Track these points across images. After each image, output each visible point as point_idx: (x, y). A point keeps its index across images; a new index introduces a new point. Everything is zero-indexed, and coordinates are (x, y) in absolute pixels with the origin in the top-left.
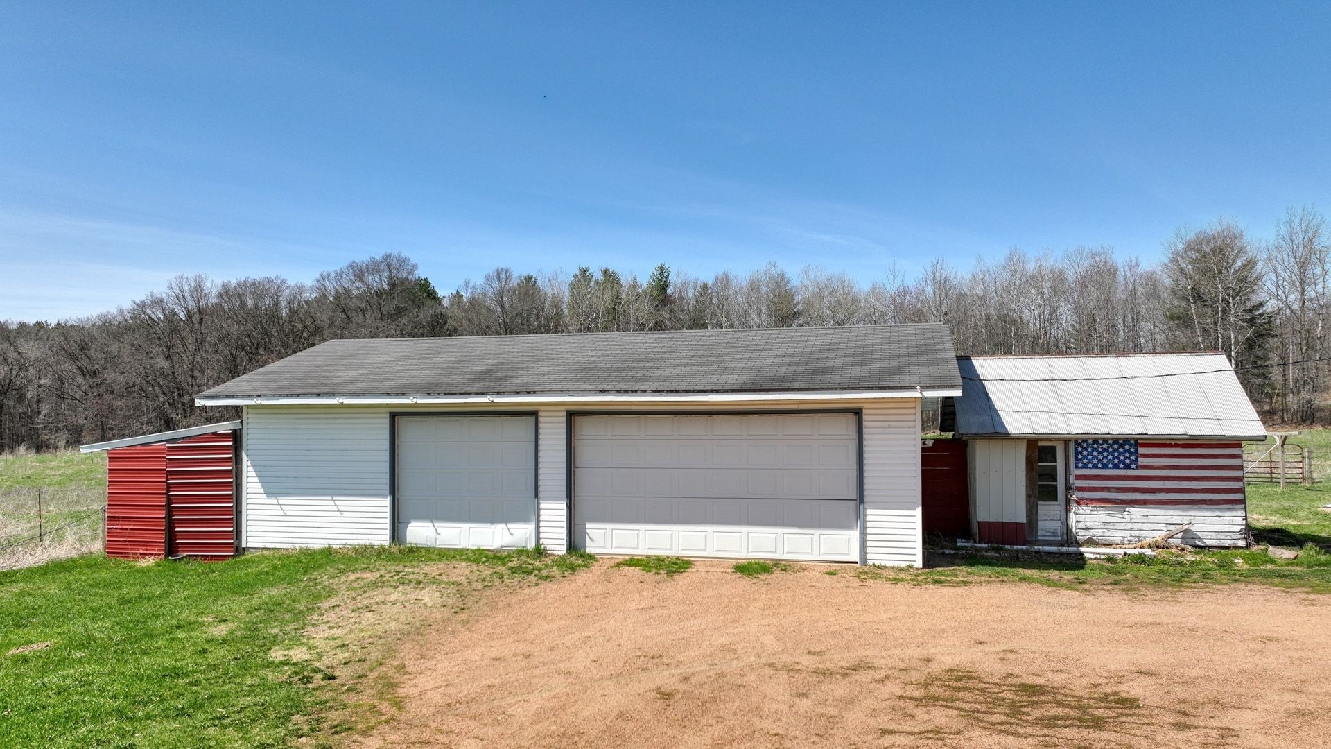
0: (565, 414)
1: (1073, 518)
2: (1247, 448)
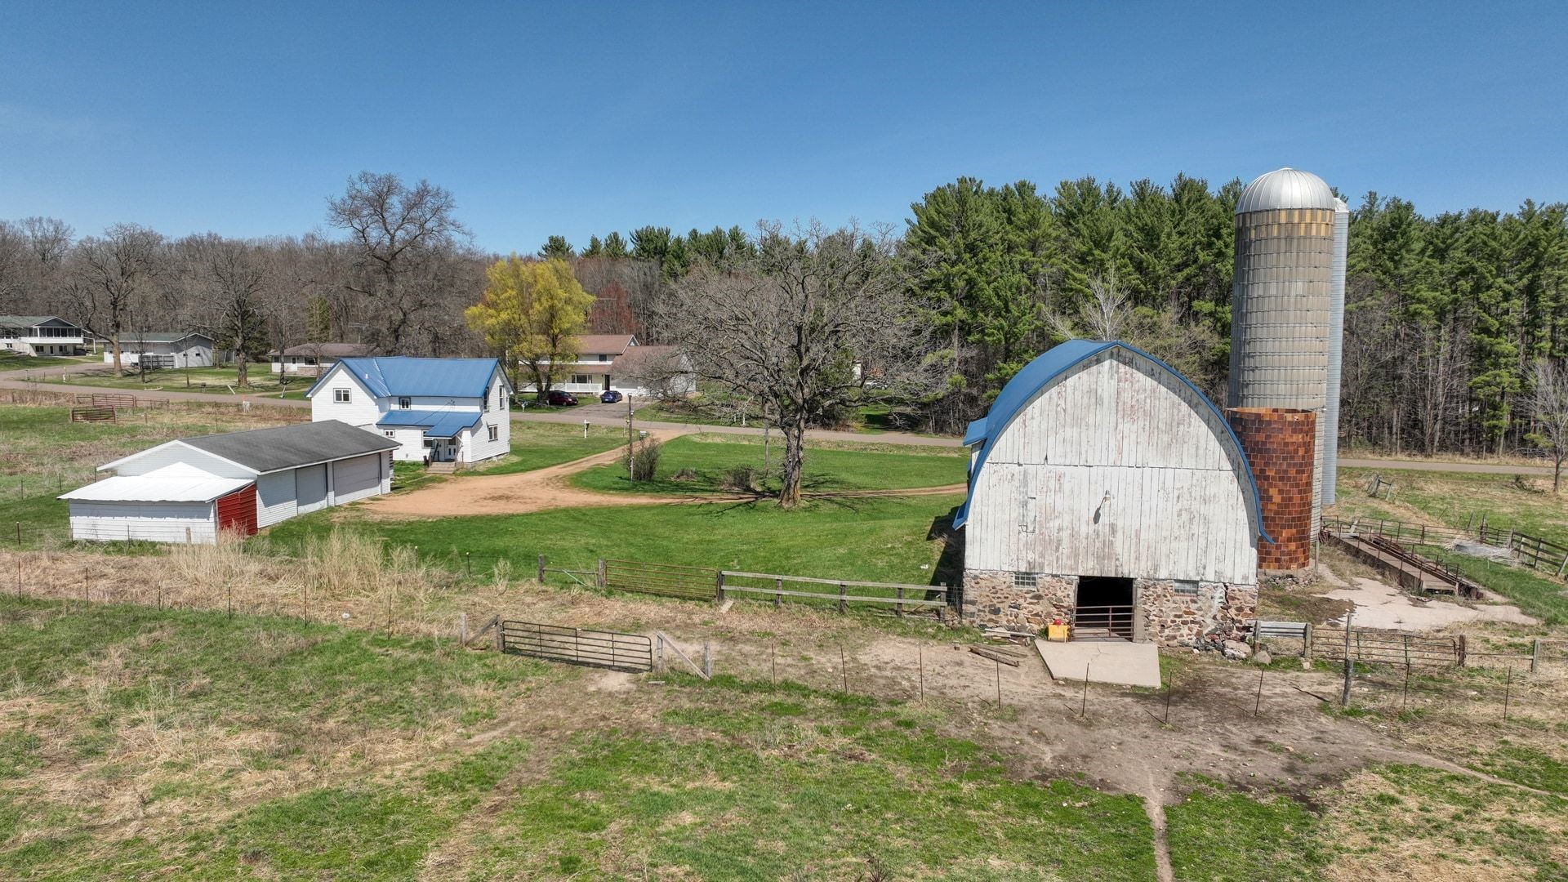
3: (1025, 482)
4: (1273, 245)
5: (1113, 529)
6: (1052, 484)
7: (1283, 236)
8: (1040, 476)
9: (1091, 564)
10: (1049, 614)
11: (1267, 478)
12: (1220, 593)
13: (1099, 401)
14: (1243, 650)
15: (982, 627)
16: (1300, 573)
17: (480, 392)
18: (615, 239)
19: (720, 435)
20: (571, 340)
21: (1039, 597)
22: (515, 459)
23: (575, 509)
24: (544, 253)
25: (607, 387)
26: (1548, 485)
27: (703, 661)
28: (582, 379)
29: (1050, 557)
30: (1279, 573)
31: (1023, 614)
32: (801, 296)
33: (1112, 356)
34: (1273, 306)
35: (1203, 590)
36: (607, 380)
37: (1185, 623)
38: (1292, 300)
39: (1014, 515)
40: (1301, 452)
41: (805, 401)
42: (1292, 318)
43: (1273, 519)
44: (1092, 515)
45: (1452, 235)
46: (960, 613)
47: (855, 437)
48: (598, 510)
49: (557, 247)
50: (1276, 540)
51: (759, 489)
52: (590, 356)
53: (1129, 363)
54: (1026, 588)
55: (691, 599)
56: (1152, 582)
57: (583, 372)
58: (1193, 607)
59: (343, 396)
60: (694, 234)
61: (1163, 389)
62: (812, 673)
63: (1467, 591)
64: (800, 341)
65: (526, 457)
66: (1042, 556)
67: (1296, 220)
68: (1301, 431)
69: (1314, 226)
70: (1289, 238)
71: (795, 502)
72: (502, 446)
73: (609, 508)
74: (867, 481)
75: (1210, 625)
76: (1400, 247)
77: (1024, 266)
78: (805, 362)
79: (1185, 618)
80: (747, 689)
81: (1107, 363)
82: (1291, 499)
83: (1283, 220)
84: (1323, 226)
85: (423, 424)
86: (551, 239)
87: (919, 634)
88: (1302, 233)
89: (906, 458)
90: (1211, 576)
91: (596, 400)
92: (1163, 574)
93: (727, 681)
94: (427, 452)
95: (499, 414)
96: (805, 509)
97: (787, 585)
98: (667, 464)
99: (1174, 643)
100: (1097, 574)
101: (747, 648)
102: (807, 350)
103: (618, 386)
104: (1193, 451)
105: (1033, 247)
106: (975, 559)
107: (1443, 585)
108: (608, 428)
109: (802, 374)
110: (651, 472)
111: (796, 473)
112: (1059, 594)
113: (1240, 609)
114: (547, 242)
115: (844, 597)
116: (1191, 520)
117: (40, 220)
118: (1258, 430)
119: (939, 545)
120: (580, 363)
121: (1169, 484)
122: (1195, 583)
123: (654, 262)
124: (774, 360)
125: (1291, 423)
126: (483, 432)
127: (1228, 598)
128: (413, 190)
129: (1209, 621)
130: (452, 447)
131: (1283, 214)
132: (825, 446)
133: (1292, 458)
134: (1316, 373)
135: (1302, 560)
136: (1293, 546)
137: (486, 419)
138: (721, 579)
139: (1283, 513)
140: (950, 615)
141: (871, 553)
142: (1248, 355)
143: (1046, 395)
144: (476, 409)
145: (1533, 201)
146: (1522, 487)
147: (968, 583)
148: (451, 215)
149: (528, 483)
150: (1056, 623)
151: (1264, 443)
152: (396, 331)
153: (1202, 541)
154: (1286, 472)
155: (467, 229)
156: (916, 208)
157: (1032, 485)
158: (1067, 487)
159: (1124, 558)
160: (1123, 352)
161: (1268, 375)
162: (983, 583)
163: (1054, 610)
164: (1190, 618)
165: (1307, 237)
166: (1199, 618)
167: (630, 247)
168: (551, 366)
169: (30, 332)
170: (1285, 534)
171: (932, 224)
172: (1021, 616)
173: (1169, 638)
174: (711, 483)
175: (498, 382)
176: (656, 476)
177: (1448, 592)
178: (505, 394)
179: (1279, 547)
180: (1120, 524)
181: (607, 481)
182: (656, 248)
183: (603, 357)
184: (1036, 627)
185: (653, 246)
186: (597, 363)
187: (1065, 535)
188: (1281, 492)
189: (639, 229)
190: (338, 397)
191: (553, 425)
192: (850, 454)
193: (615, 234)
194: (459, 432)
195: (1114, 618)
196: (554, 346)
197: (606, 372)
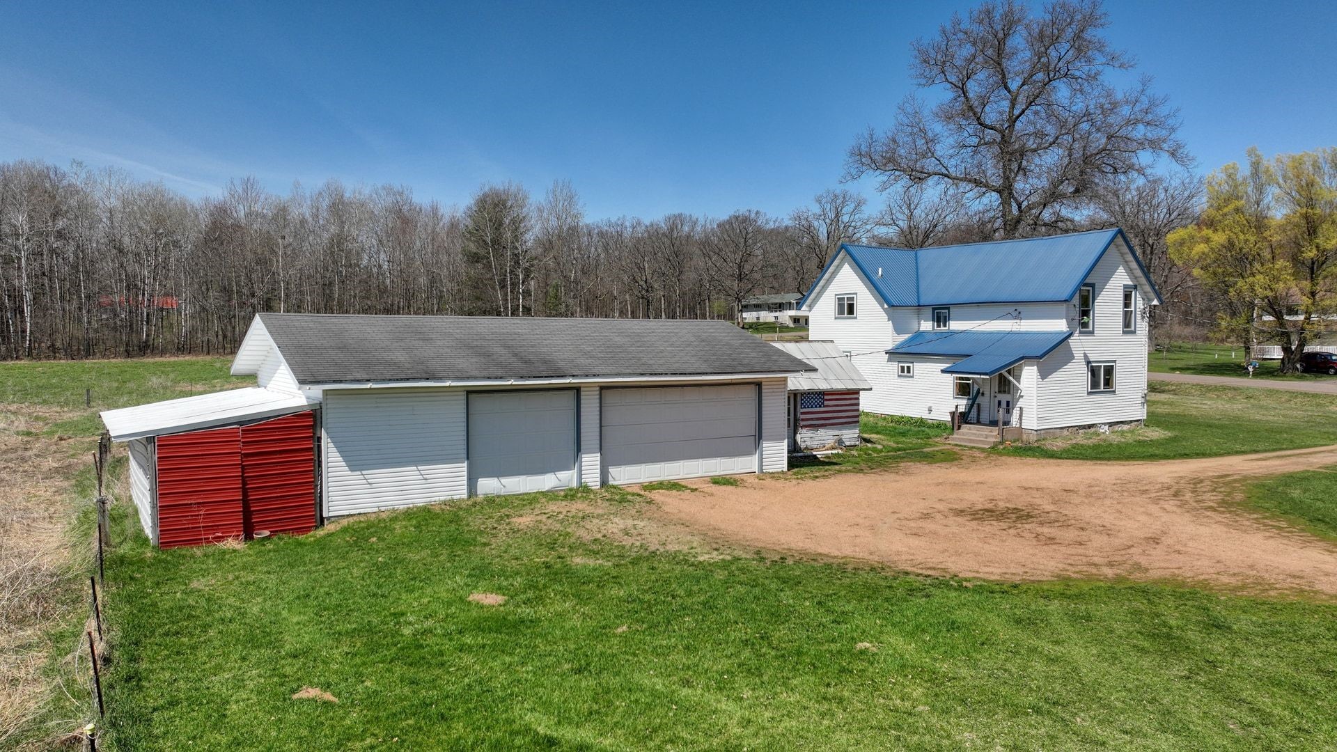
0: (598, 388)
1: (798, 437)
2: (861, 392)
17: (1065, 293)
59: (847, 308)
65: (1185, 434)
72: (1122, 406)
95: (1119, 342)
126: (1075, 375)
130: (1004, 398)
137: (1082, 346)
144: (1059, 325)
175: (1121, 279)
178: (1138, 305)
190: (840, 309)
194: (1011, 366)
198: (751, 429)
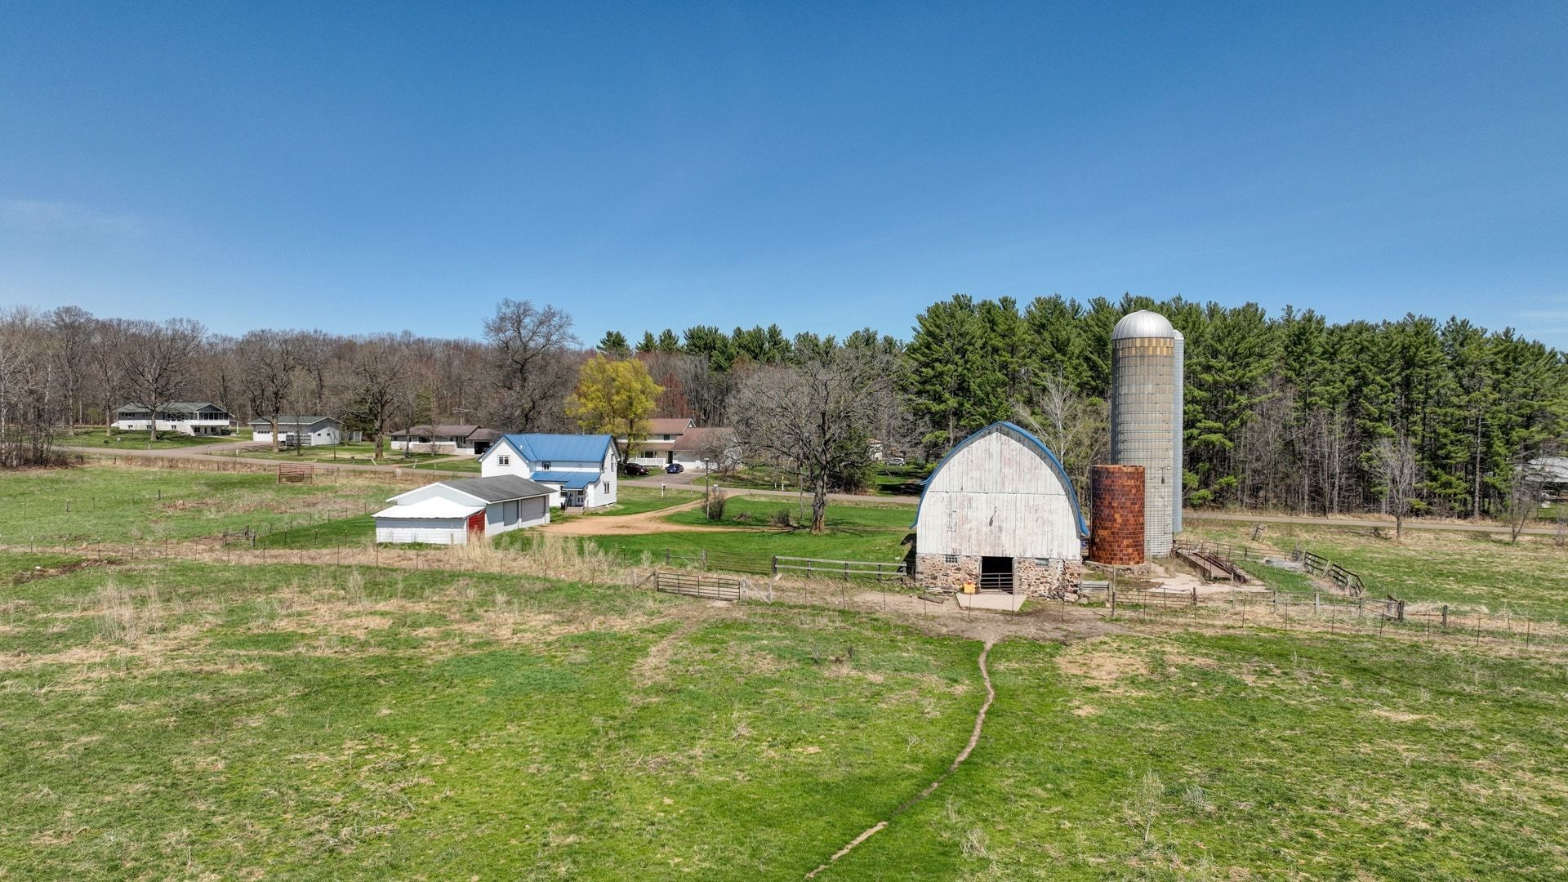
3: (950, 503)
4: (1132, 361)
5: (1000, 529)
6: (966, 503)
7: (1138, 355)
8: (959, 499)
9: (988, 550)
10: (965, 579)
11: (1113, 508)
12: (1060, 565)
13: (991, 456)
14: (1072, 597)
15: (927, 587)
16: (1135, 568)
17: (600, 459)
18: (668, 336)
19: (765, 496)
20: (644, 422)
21: (959, 569)
22: (621, 507)
23: (675, 533)
24: (602, 345)
25: (670, 461)
26: (1393, 532)
27: (768, 597)
28: (649, 455)
29: (965, 545)
30: (1122, 567)
31: (950, 579)
32: (825, 393)
33: (997, 430)
34: (1134, 400)
35: (1051, 564)
36: (671, 455)
37: (1042, 583)
38: (1146, 397)
39: (945, 521)
40: (1134, 491)
41: (827, 462)
42: (1145, 408)
43: (1117, 533)
44: (989, 521)
45: (1338, 342)
46: (914, 579)
47: (871, 498)
48: (691, 533)
49: (615, 343)
50: (1119, 546)
51: (795, 525)
52: (658, 436)
53: (1007, 434)
54: (952, 564)
55: (757, 573)
56: (1023, 559)
57: (649, 448)
58: (1046, 573)
59: (504, 461)
60: (738, 332)
61: (1026, 449)
62: (828, 603)
63: (1238, 578)
64: (824, 423)
65: (627, 507)
66: (961, 545)
67: (1146, 345)
68: (1133, 478)
69: (1158, 349)
70: (1142, 356)
71: (820, 530)
72: (612, 497)
73: (697, 533)
74: (872, 523)
75: (1056, 584)
76: (1304, 351)
77: (1004, 366)
78: (827, 437)
79: (1042, 580)
80: (791, 608)
81: (994, 434)
82: (1128, 520)
83: (1138, 345)
84: (1165, 349)
85: (562, 481)
86: (609, 334)
87: (890, 590)
88: (1151, 353)
89: (907, 512)
90: (1055, 556)
91: (662, 472)
92: (1028, 555)
93: (782, 605)
94: (563, 500)
95: (610, 475)
96: (827, 535)
97: (813, 564)
98: (731, 510)
99: (1036, 595)
100: (992, 555)
101: (790, 594)
102: (829, 428)
103: (680, 460)
104: (1044, 484)
105: (1013, 350)
106: (922, 548)
107: (1222, 574)
108: (677, 490)
109: (825, 444)
110: (720, 514)
111: (821, 510)
112: (971, 567)
113: (1072, 575)
114: (605, 337)
115: (847, 571)
116: (1044, 523)
117: (181, 320)
118: (1107, 478)
119: (908, 547)
120: (649, 441)
121: (1031, 502)
122: (1047, 559)
123: (704, 356)
124: (807, 435)
125: (1126, 473)
126: (601, 486)
127: (1066, 568)
128: (541, 312)
129: (1055, 581)
130: (580, 497)
131: (1138, 340)
132: (846, 504)
133: (1128, 495)
134: (1164, 444)
135: (1137, 559)
136: (1130, 550)
137: (603, 478)
138: (775, 561)
139: (1123, 529)
140: (908, 580)
141: (866, 552)
142: (1120, 433)
143: (961, 452)
144: (597, 470)
145: (1413, 314)
146: (1378, 536)
147: (918, 561)
148: (570, 331)
149: (637, 520)
150: (969, 584)
151: (1110, 486)
152: (526, 416)
153: (1050, 536)
154: (1124, 503)
155: (580, 340)
156: (920, 319)
157: (954, 504)
158: (974, 505)
159: (1007, 546)
160: (1003, 428)
161: (1132, 445)
162: (927, 561)
163: (968, 577)
164: (1044, 580)
165: (1154, 356)
166: (1049, 580)
167: (682, 342)
168: (629, 445)
169: (192, 416)
170: (1125, 542)
171: (930, 333)
172: (949, 581)
173: (1033, 592)
174: (762, 522)
175: (610, 452)
176: (723, 518)
177: (1225, 579)
178: (615, 461)
179: (1121, 551)
180: (1004, 526)
181: (691, 520)
182: (706, 344)
183: (667, 437)
184: (958, 587)
185: (703, 342)
186: (663, 441)
187: (973, 533)
188: (1121, 516)
189: (692, 328)
190: (501, 462)
191: (635, 488)
192: (864, 509)
193: (669, 331)
194: (586, 486)
195: (1002, 580)
196: (631, 427)
197: (669, 448)
198: (542, 510)
